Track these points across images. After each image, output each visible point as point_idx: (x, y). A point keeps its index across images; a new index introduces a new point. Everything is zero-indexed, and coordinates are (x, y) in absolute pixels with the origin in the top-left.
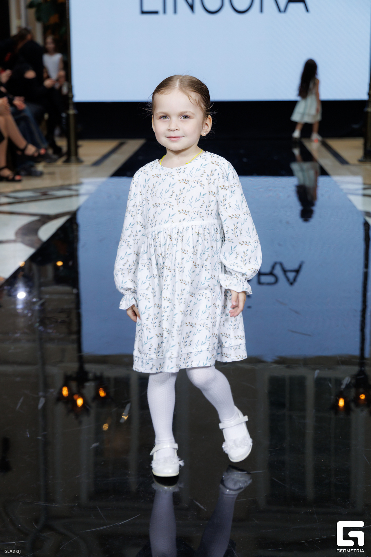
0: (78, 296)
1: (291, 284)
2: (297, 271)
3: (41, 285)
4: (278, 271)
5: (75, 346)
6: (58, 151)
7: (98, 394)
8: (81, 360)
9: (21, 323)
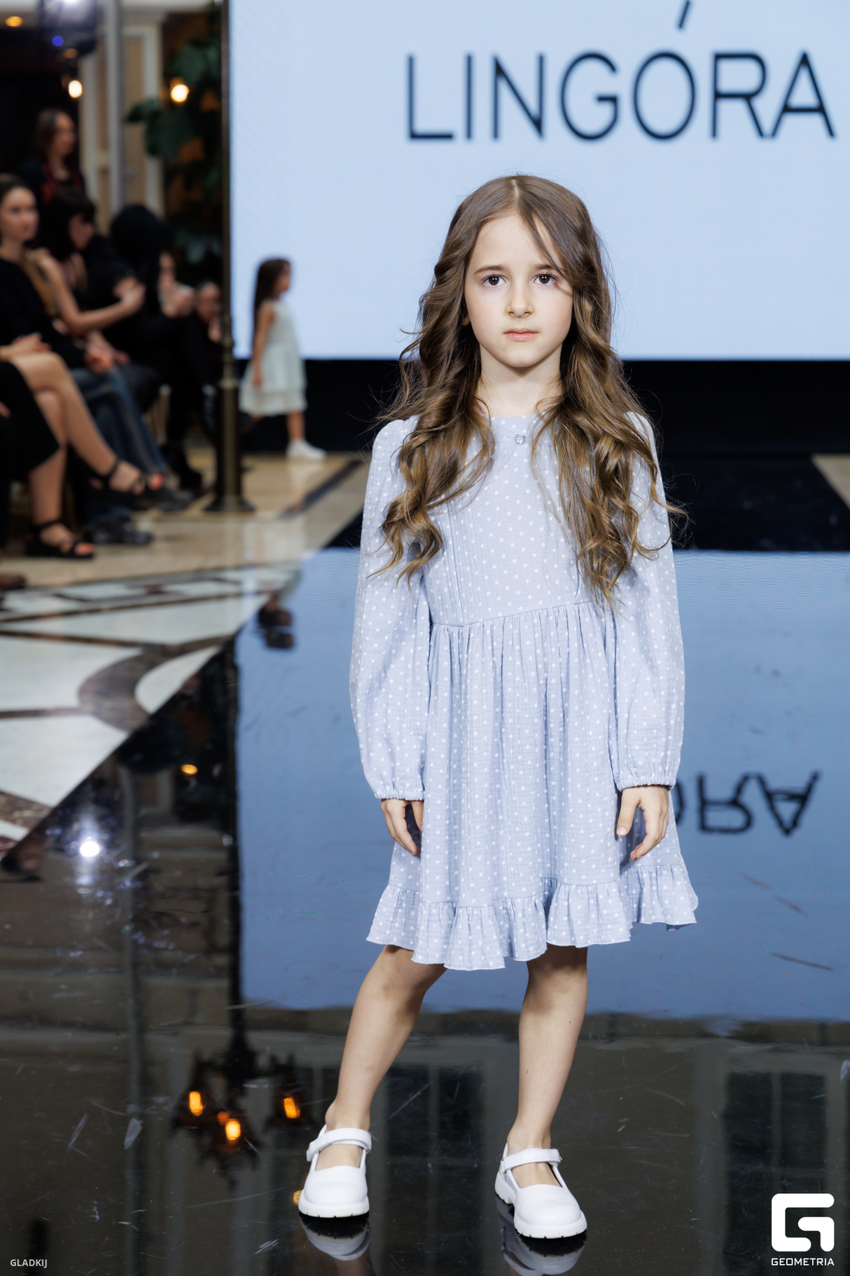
0: (234, 853)
1: (787, 831)
2: (803, 798)
3: (140, 823)
4: (752, 797)
5: (224, 983)
6: (191, 480)
7: (280, 1111)
8: (239, 1021)
9: (87, 920)
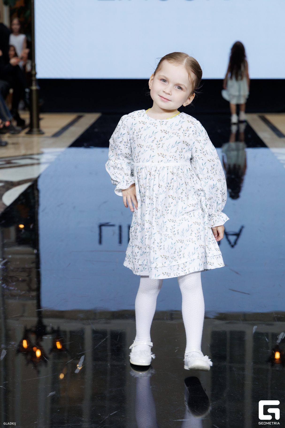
0: (38, 256)
1: (233, 246)
2: (238, 235)
3: (4, 245)
5: (35, 302)
6: (21, 123)
7: (55, 346)
8: (40, 315)
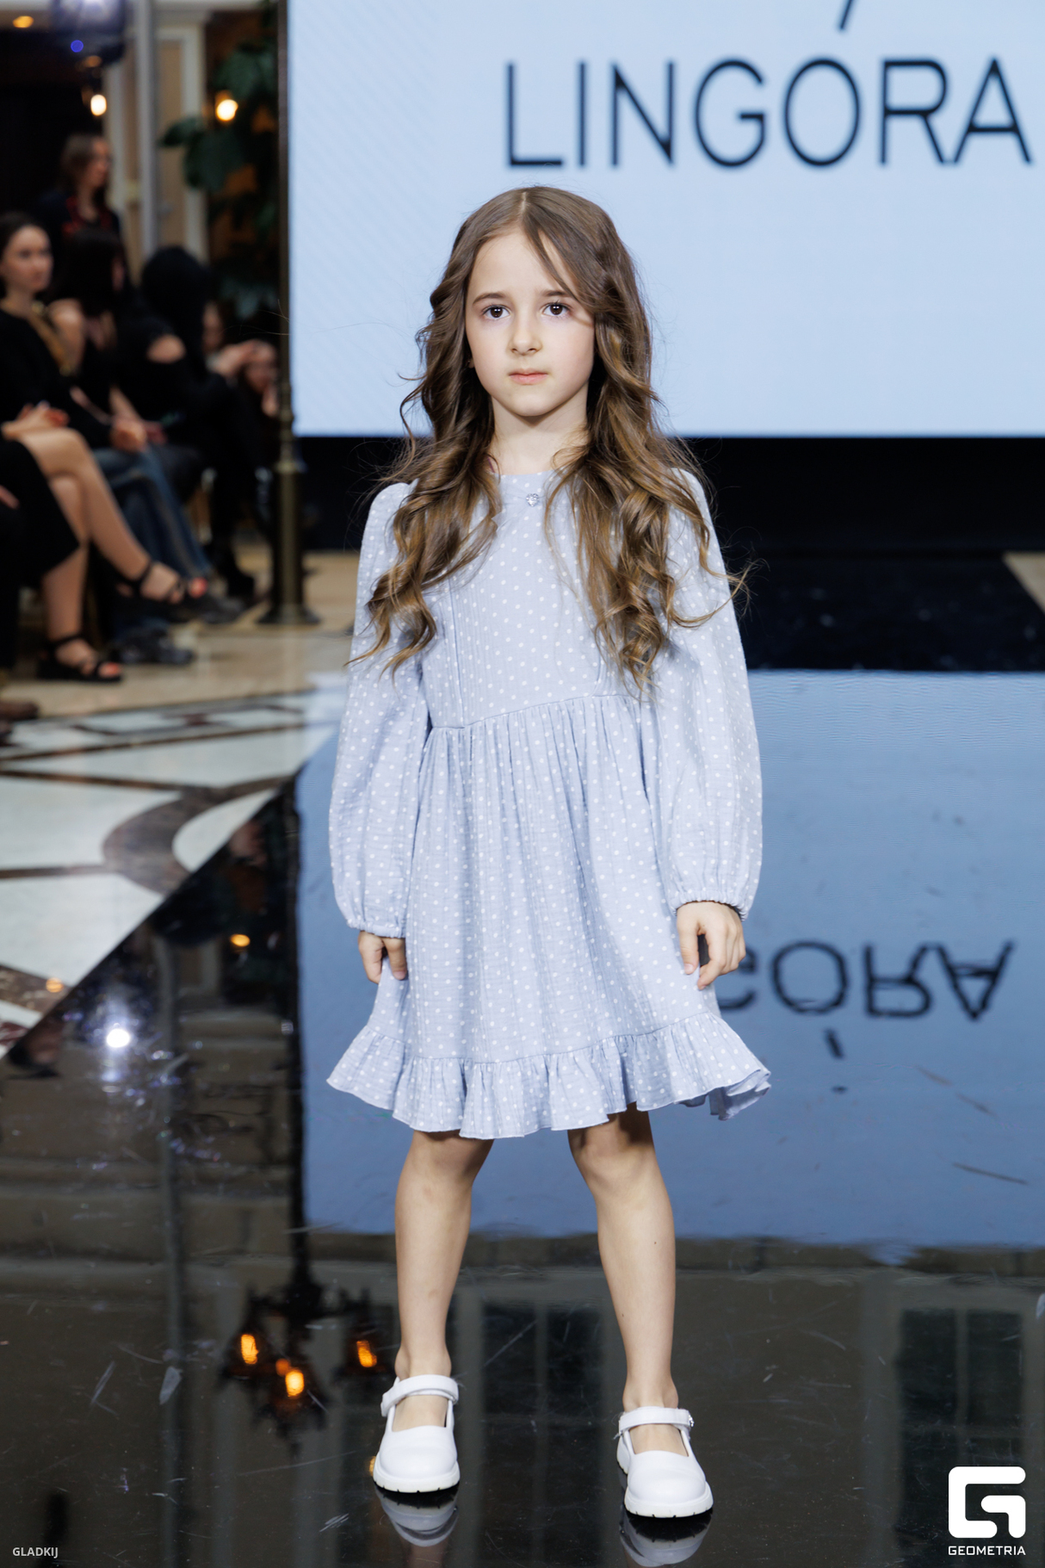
0: (295, 1042)
1: (974, 1015)
2: (993, 975)
3: (180, 1006)
4: (932, 972)
5: (284, 1202)
6: (241, 586)
7: (352, 1359)
8: (302, 1248)
9: (114, 1127)
